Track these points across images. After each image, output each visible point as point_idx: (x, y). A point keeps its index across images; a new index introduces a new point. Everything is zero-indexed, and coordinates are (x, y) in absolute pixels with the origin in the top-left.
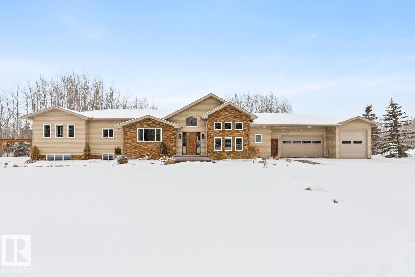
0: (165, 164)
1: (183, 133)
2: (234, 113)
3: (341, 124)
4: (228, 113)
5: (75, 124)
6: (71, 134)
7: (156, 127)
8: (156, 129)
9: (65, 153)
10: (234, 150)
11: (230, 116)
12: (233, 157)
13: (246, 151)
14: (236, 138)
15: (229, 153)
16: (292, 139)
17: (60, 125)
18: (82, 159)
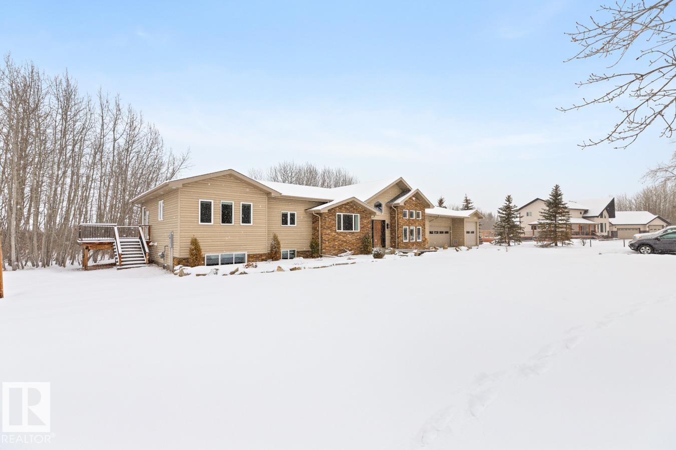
5: (253, 203)
6: (246, 219)
7: (354, 212)
9: (236, 250)
17: (227, 202)
18: (263, 260)
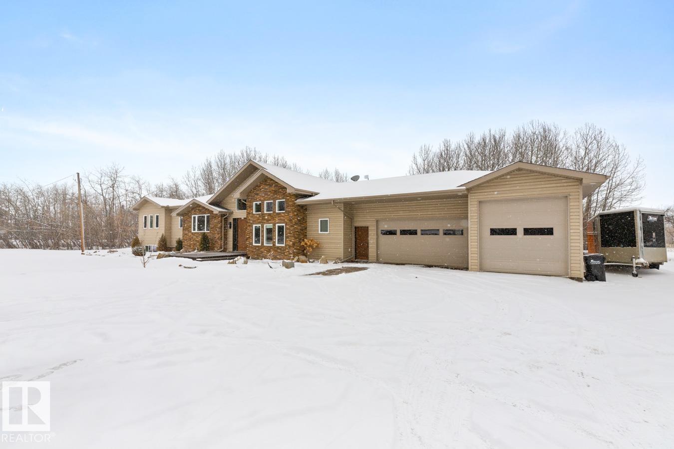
0: (157, 258)
1: (234, 219)
2: (275, 186)
3: (464, 188)
4: (268, 186)
7: (205, 213)
8: (206, 215)
10: (274, 245)
11: (270, 192)
12: (273, 256)
13: (290, 247)
14: (277, 225)
15: (269, 249)
16: (398, 227)
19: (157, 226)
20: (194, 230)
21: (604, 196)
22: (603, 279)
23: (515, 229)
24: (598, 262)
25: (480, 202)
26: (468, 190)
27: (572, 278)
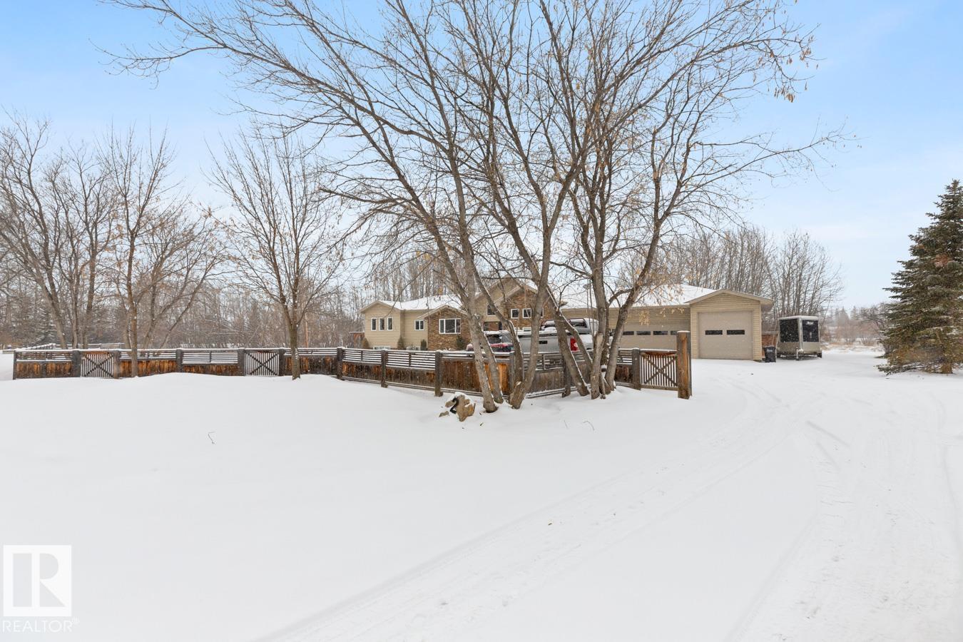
7: (455, 317)
8: (456, 319)
19: (390, 328)
20: (442, 331)
21: (811, 295)
22: (775, 361)
23: (721, 331)
24: (771, 351)
25: (698, 313)
26: (691, 305)
27: (756, 361)
